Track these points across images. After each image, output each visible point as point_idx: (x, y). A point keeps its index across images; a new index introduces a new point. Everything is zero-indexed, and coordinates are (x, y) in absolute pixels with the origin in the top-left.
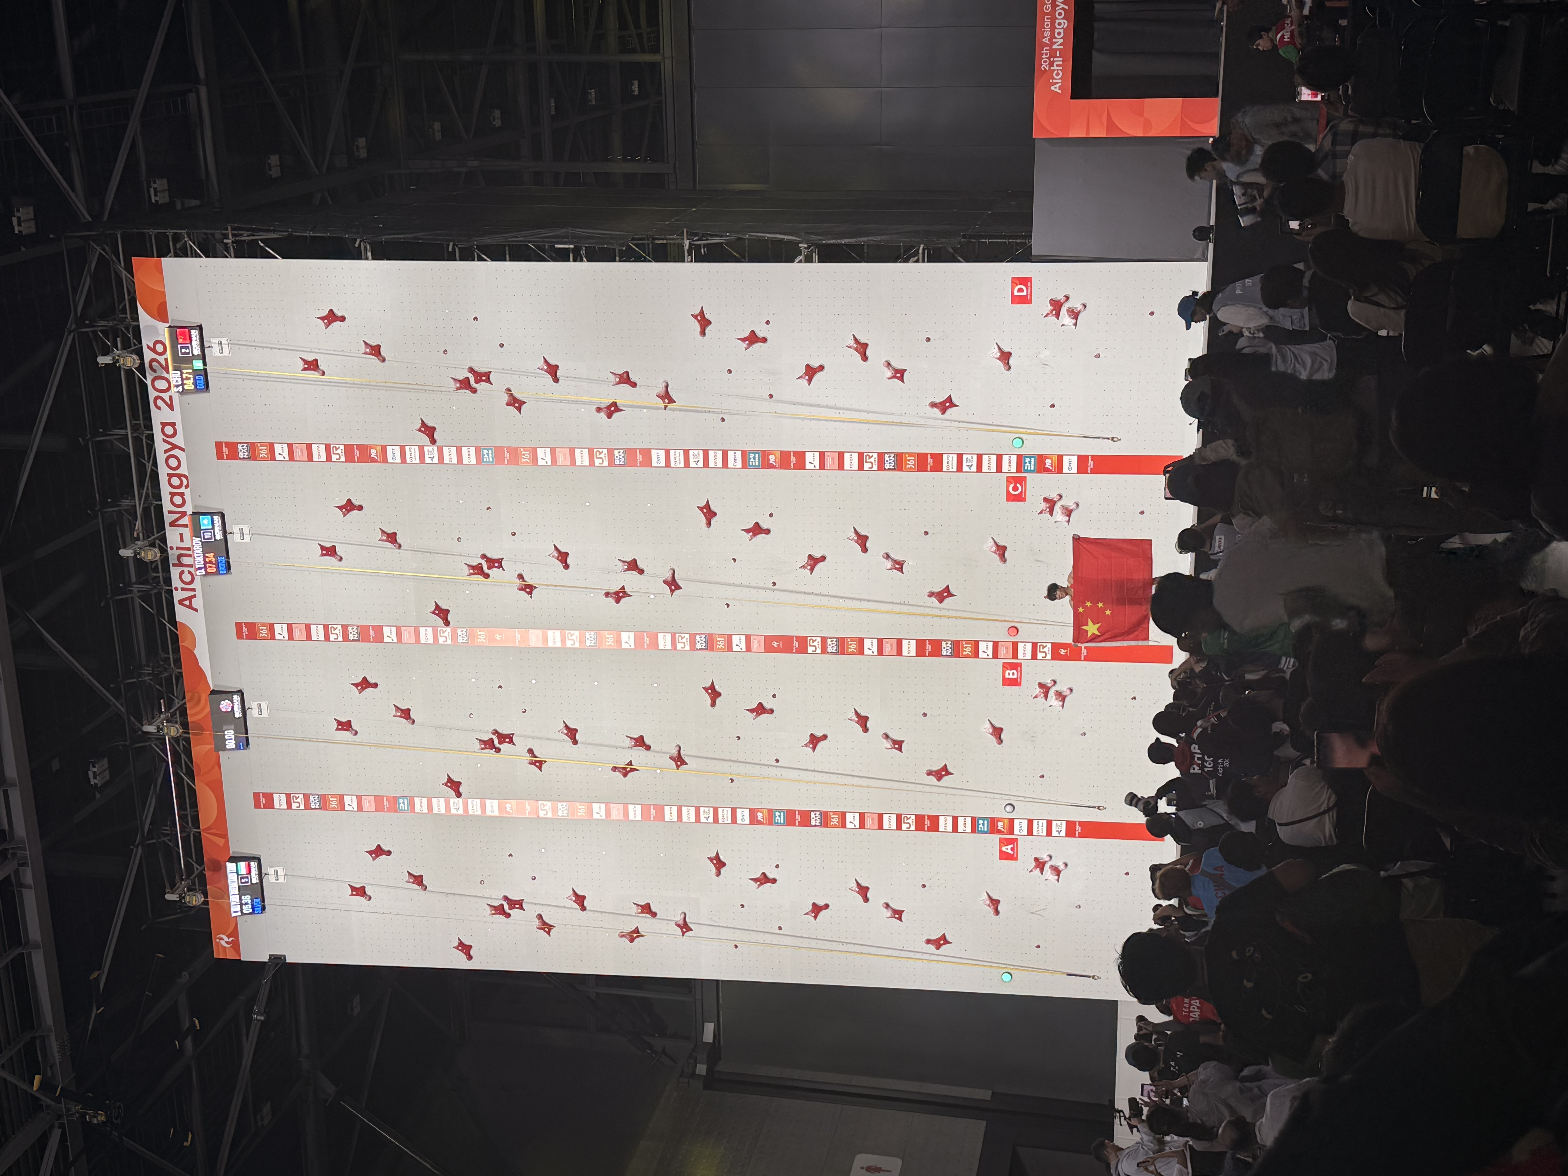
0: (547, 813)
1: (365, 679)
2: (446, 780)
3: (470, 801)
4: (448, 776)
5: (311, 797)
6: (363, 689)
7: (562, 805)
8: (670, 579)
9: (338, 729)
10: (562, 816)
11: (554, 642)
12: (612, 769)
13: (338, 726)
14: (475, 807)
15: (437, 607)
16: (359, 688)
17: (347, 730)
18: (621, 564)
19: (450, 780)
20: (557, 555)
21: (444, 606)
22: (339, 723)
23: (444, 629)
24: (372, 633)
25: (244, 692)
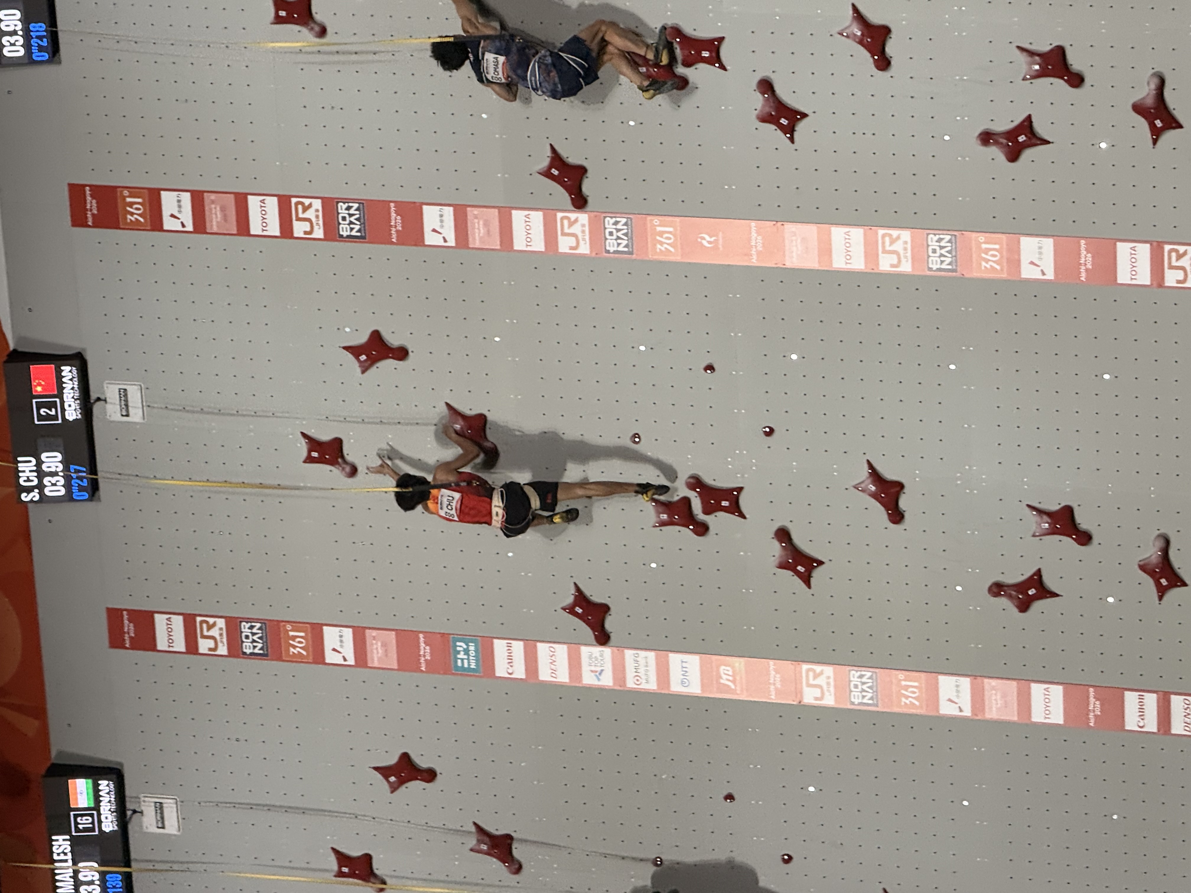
0: (823, 693)
1: (376, 336)
2: (570, 600)
3: (629, 654)
4: (578, 589)
5: (245, 627)
6: (373, 361)
7: (861, 677)
8: (1150, 102)
9: (309, 460)
10: (860, 704)
11: (848, 256)
12: (990, 590)
13: (310, 451)
14: (642, 670)
15: (557, 159)
16: (363, 357)
17: (332, 462)
18: (1023, 58)
19: (581, 598)
20: (859, 33)
21: (573, 158)
22: (313, 443)
23: (573, 216)
24: (396, 220)
25: (90, 358)
